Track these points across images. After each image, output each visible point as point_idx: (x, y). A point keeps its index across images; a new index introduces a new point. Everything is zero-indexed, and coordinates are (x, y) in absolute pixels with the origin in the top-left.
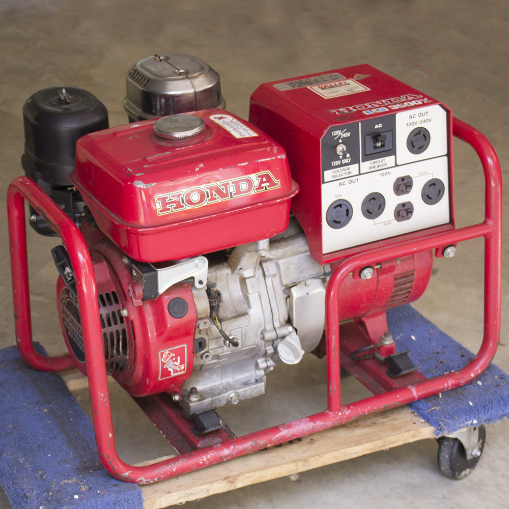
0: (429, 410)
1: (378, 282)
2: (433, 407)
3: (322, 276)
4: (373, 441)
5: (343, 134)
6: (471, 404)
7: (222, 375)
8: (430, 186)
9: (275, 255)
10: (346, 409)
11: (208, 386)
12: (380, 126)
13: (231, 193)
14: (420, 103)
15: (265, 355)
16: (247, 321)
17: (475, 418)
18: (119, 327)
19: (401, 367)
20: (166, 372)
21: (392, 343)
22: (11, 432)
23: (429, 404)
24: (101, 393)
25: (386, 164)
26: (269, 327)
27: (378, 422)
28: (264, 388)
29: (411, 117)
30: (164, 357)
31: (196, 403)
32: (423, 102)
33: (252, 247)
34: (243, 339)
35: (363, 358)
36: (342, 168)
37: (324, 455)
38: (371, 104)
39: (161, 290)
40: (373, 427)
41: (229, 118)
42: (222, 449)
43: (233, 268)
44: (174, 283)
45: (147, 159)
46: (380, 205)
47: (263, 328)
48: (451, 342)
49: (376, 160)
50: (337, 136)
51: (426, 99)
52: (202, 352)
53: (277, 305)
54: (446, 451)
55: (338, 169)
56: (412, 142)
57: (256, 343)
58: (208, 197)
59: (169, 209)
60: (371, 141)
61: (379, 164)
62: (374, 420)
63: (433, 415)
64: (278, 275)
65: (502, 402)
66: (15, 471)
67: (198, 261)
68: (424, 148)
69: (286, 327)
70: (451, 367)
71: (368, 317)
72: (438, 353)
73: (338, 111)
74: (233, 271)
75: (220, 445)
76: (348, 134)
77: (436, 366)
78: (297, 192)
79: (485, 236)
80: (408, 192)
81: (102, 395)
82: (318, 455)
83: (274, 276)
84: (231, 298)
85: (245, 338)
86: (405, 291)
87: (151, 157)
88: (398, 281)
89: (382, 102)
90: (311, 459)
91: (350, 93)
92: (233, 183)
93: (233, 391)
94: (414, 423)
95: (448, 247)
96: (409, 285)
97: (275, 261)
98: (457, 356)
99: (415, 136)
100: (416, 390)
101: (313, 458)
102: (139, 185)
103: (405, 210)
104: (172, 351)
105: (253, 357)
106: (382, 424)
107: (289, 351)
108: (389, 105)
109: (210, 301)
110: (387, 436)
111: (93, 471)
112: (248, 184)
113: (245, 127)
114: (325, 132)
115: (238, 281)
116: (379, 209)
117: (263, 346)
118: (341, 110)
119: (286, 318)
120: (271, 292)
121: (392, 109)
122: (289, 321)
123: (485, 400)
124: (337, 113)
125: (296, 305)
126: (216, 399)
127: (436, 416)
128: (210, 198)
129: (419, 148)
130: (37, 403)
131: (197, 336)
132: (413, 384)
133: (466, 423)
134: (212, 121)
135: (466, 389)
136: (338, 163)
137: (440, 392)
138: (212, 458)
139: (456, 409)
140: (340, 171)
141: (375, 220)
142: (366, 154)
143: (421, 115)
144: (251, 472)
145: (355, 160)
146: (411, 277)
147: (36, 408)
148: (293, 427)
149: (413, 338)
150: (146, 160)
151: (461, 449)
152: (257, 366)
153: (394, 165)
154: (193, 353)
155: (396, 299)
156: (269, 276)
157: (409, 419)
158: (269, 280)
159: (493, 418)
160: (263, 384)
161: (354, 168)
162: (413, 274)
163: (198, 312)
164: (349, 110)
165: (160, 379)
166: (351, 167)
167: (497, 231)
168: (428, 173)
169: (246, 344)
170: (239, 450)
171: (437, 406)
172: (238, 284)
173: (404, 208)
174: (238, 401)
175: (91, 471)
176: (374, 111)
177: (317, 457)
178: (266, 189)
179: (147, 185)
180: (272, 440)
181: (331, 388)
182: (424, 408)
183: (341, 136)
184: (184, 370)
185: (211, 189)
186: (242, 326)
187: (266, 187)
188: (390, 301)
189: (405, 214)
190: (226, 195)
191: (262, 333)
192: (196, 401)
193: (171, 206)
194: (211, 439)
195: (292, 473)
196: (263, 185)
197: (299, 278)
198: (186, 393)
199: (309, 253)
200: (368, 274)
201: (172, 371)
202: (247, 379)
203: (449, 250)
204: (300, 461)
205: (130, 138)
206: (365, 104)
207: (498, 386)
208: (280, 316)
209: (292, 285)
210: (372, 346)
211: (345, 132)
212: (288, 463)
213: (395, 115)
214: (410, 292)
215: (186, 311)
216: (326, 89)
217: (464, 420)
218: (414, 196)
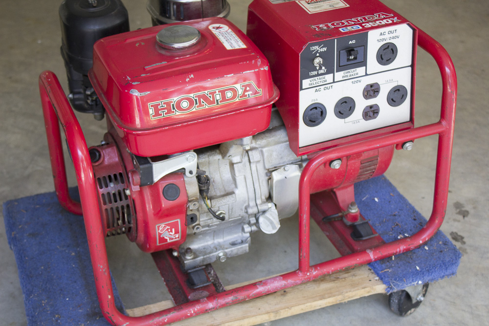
0: (383, 271)
1: (347, 166)
2: (386, 269)
3: (299, 162)
4: (334, 296)
5: (320, 48)
6: (418, 268)
7: (214, 236)
8: (395, 91)
9: (260, 144)
10: (314, 269)
11: (202, 245)
12: (354, 42)
13: (217, 101)
14: (390, 22)
15: (249, 224)
16: (233, 199)
17: (420, 279)
18: (124, 203)
19: (363, 233)
20: (162, 240)
21: (357, 212)
22: (42, 274)
23: (384, 266)
24: (100, 265)
25: (357, 74)
26: (252, 204)
27: (341, 277)
28: (248, 248)
29: (381, 34)
30: (160, 229)
31: (190, 261)
32: (393, 21)
33: (238, 142)
34: (230, 213)
35: (333, 220)
36: (319, 77)
37: (292, 308)
38: (347, 21)
39: (156, 179)
40: (336, 281)
41: (225, 28)
42: (207, 303)
43: (224, 154)
44: (167, 173)
45: (146, 67)
46: (351, 107)
47: (246, 204)
48: (407, 205)
49: (349, 70)
50: (315, 50)
51: (396, 18)
52: (194, 224)
53: (260, 186)
54: (396, 297)
55: (315, 78)
56: (381, 55)
57: (241, 215)
58: (197, 104)
59: (161, 115)
60: (345, 54)
61: (351, 74)
62: (337, 275)
63: (386, 276)
64: (262, 161)
65: (444, 267)
66: (37, 314)
67: (189, 155)
68: (391, 60)
69: (266, 204)
70: (404, 230)
71: (339, 189)
72: (395, 215)
73: (318, 27)
74: (223, 157)
75: (206, 299)
76: (325, 49)
77: (392, 228)
78: (277, 99)
79: (439, 133)
80: (375, 96)
81: (101, 267)
82: (288, 308)
83: (258, 162)
84: (221, 179)
85: (232, 212)
86: (369, 172)
87: (149, 66)
88: (364, 165)
89: (357, 19)
90: (282, 311)
91: (331, 9)
92: (219, 92)
93: (222, 251)
94: (370, 280)
95: (407, 142)
96: (373, 167)
97: (260, 149)
98: (410, 219)
99: (384, 50)
100: (373, 254)
101: (284, 310)
102: (135, 93)
103: (372, 111)
104: (167, 225)
105: (240, 224)
106: (344, 279)
107: (268, 223)
108: (363, 23)
109: (199, 186)
110: (347, 292)
111: (100, 317)
112: (233, 92)
113: (237, 38)
114: (304, 47)
115: (228, 164)
116: (349, 111)
117: (247, 218)
118: (321, 26)
119: (267, 195)
120: (255, 175)
121: (365, 27)
122: (270, 198)
123: (430, 265)
124: (317, 29)
125: (276, 187)
126: (207, 257)
127: (388, 277)
128: (198, 105)
129: (387, 60)
130: (68, 246)
131: (189, 213)
132: (371, 249)
133: (413, 283)
134: (210, 30)
135: (414, 253)
136: (315, 73)
137: (393, 255)
138: (199, 311)
139: (405, 273)
140: (317, 79)
141: (346, 119)
142: (341, 65)
143: (390, 32)
144: (231, 322)
145: (330, 71)
146: (375, 161)
147: (67, 251)
148: (268, 285)
149: (376, 200)
150: (144, 69)
151: (408, 296)
152: (243, 230)
153: (364, 74)
154: (186, 225)
155: (361, 177)
156: (254, 162)
157: (366, 276)
158: (253, 166)
159: (435, 278)
160: (247, 245)
161: (329, 78)
162: (377, 159)
163: (189, 195)
164: (327, 26)
165: (158, 244)
166: (327, 76)
167: (450, 129)
168: (394, 81)
169: (232, 217)
170: (222, 303)
171: (389, 268)
172: (228, 167)
173: (371, 110)
174: (225, 259)
175: (98, 319)
176: (349, 28)
177: (287, 309)
178: (249, 97)
179: (142, 94)
180: (250, 295)
181: (301, 254)
182: (379, 268)
183: (318, 50)
184: (179, 237)
185: (199, 97)
186: (228, 203)
187: (249, 95)
188: (357, 179)
189: (371, 114)
190: (213, 102)
191: (246, 208)
192: (190, 259)
193: (163, 112)
194: (201, 291)
195: (266, 321)
196: (246, 94)
197: (279, 163)
198: (183, 251)
199: (288, 143)
200: (337, 165)
201: (168, 239)
202: (235, 240)
203: (407, 145)
204: (272, 312)
205: (137, 45)
206: (343, 21)
207: (441, 252)
208: (262, 194)
209: (273, 169)
210: (340, 214)
211: (322, 47)
212: (262, 314)
213: (368, 32)
214: (374, 172)
215: (178, 195)
216: (312, 3)
217: (411, 281)
218: (381, 100)
